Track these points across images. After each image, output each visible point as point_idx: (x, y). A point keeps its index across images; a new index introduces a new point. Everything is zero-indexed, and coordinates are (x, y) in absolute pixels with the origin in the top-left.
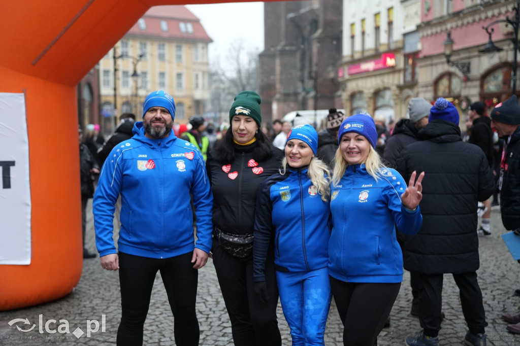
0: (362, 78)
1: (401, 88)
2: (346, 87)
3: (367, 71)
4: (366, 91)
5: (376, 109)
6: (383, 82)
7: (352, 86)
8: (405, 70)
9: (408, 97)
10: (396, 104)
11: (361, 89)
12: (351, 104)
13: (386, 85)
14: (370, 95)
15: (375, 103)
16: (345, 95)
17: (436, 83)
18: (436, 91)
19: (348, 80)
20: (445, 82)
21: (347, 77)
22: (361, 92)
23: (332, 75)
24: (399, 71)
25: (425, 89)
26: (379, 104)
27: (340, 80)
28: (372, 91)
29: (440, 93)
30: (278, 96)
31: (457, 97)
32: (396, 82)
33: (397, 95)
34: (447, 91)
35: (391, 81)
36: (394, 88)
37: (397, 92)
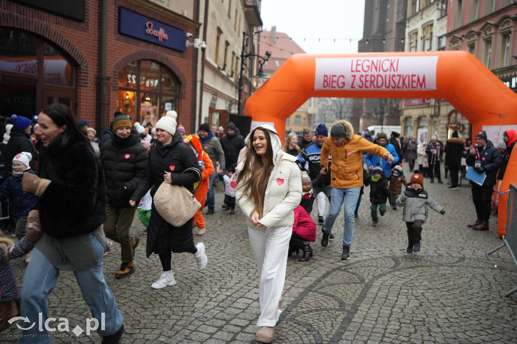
0: (412, 108)
1: (432, 116)
2: (403, 113)
3: (415, 105)
4: (414, 117)
5: (419, 127)
6: (423, 112)
7: (406, 113)
8: (435, 106)
9: (436, 122)
10: (429, 125)
11: (410, 115)
12: (405, 124)
13: (424, 114)
14: (415, 119)
15: (418, 124)
16: (402, 118)
17: (449, 115)
18: (449, 120)
19: (404, 109)
20: (454, 115)
21: (404, 107)
22: (410, 117)
23: (394, 105)
24: (432, 106)
25: (443, 118)
26: (421, 124)
27: (400, 108)
28: (417, 117)
29: (451, 121)
30: (364, 114)
31: (459, 124)
32: (430, 113)
33: (430, 121)
34: (454, 120)
35: (427, 112)
36: (428, 116)
37: (430, 118)
